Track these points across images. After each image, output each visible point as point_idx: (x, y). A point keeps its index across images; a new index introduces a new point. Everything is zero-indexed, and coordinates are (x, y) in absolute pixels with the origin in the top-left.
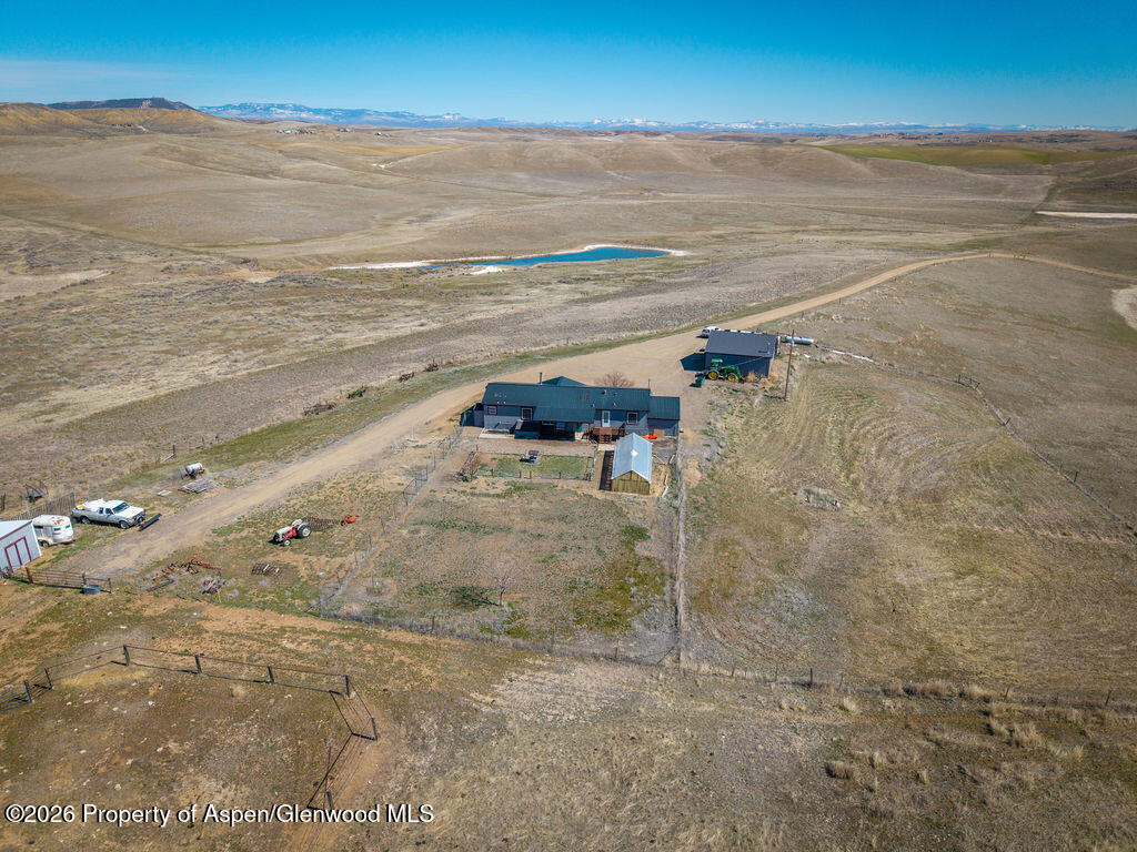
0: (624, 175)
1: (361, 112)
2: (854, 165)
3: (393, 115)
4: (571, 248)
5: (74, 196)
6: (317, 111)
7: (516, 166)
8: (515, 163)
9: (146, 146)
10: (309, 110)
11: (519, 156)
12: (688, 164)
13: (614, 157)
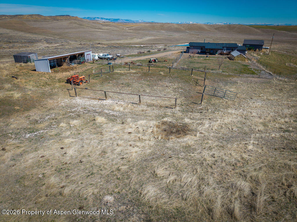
0: (191, 32)
1: (118, 19)
2: (256, 30)
3: (126, 20)
4: (182, 44)
5: (53, 31)
6: (107, 19)
7: (162, 29)
8: (161, 29)
9: (69, 22)
10: (105, 19)
11: (162, 27)
12: (208, 29)
13: (188, 27)
